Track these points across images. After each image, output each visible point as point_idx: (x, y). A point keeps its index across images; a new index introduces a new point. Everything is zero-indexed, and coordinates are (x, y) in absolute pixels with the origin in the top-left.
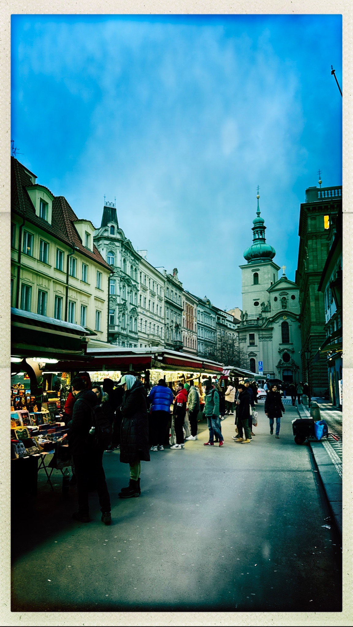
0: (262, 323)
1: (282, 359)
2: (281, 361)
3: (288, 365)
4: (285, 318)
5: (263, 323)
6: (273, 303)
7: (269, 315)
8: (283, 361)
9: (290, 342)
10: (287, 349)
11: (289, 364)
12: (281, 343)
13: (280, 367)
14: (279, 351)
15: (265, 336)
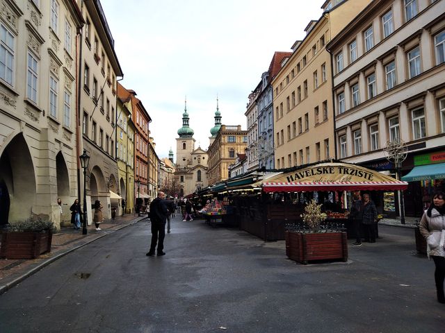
0: (187, 170)
1: (197, 189)
4: (199, 169)
6: (193, 160)
7: (191, 166)
9: (201, 181)
12: (197, 181)
14: (196, 185)
15: (189, 177)
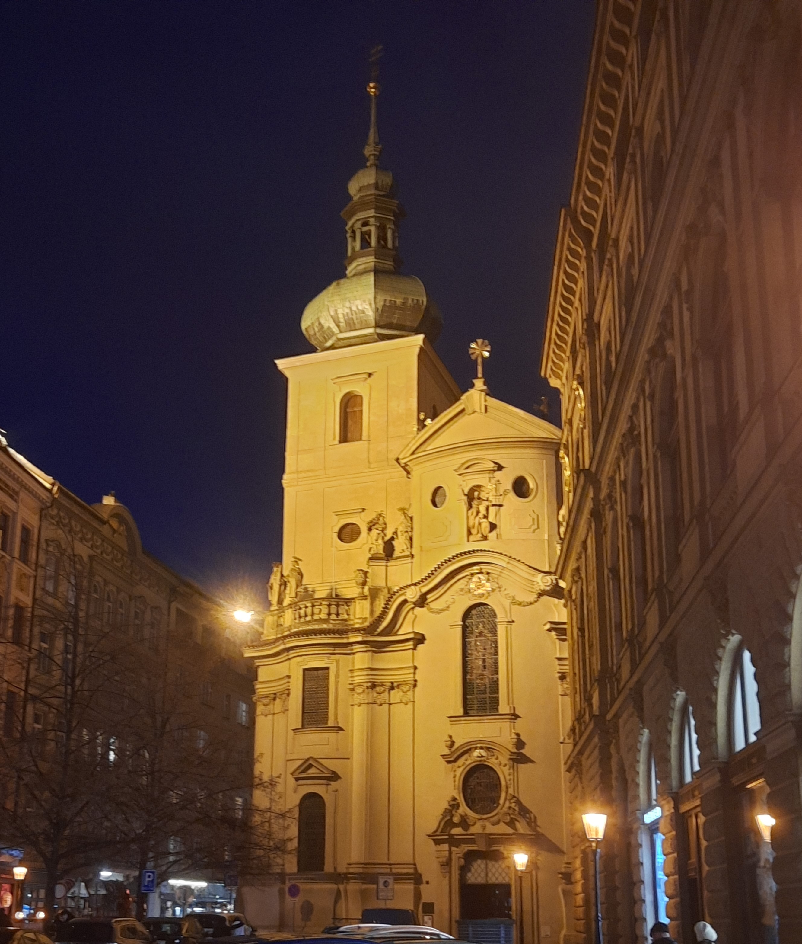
0: (367, 614)
1: (461, 800)
2: (454, 805)
3: (491, 829)
4: (481, 587)
5: (372, 612)
6: (424, 514)
7: (403, 574)
8: (464, 809)
9: (503, 708)
10: (485, 745)
11: (494, 824)
12: (460, 711)
13: (453, 841)
14: (447, 751)
15: (379, 679)
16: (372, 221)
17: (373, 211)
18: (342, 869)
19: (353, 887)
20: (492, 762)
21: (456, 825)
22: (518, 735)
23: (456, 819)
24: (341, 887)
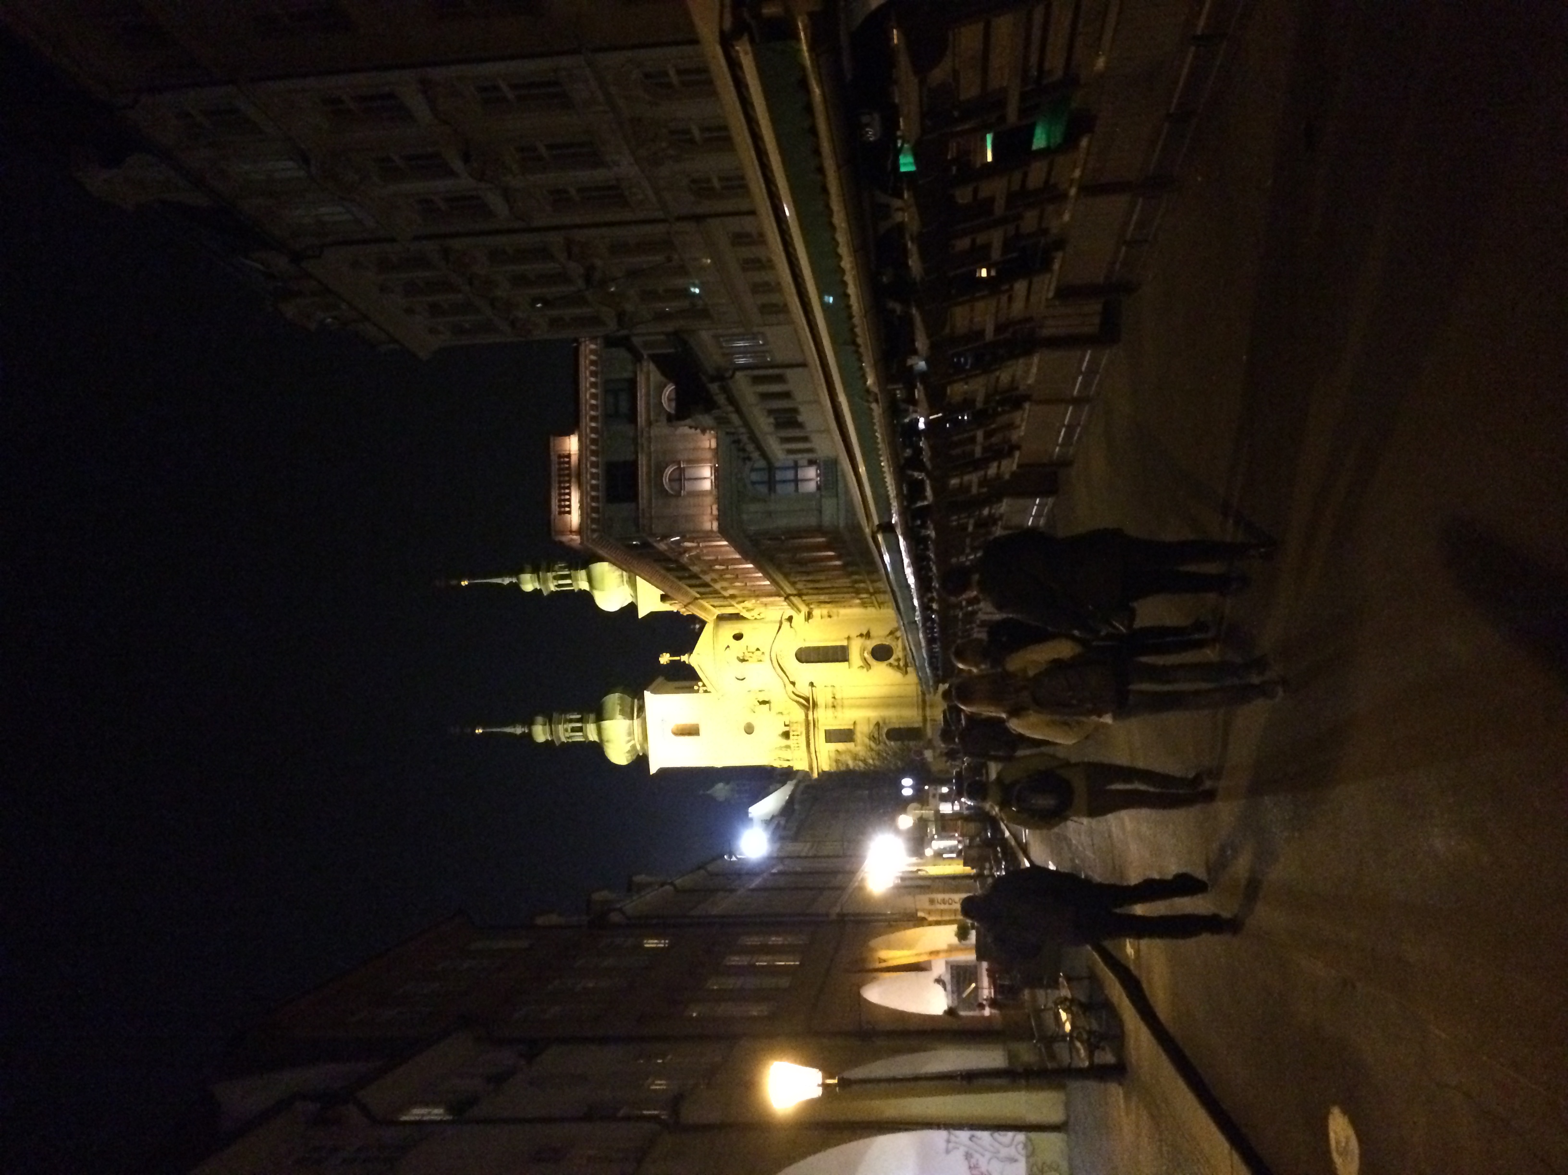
0: (798, 711)
1: (886, 662)
2: (890, 665)
5: (797, 708)
8: (891, 660)
9: (845, 643)
10: (863, 649)
11: (898, 647)
12: (846, 663)
13: (906, 665)
14: (865, 670)
15: (830, 704)
16: (565, 726)
17: (560, 726)
18: (920, 719)
19: (928, 712)
20: (870, 648)
21: (899, 664)
22: (857, 636)
23: (896, 664)
24: (929, 718)
